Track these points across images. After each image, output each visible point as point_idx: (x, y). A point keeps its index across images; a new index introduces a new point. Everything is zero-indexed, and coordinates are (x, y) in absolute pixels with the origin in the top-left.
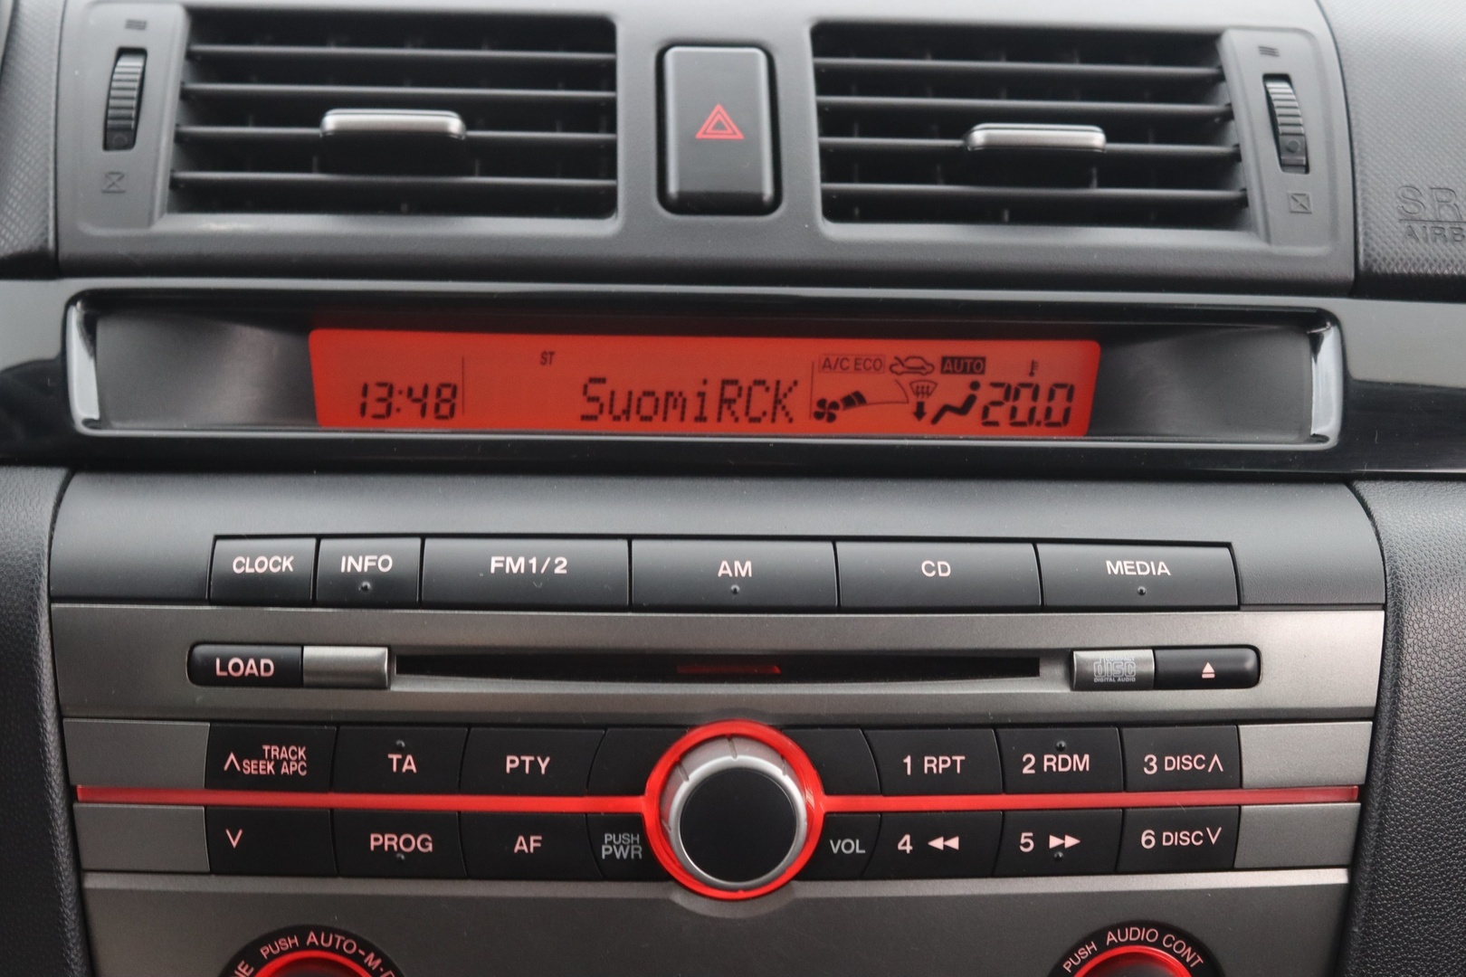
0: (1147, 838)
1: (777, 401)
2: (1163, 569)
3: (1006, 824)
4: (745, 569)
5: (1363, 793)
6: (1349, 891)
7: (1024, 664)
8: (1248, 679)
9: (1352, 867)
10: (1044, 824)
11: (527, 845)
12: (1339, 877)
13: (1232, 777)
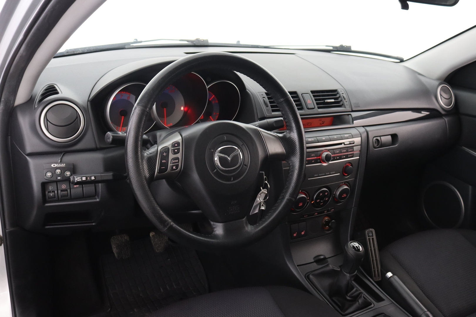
0: (349, 156)
1: (311, 124)
2: (348, 136)
3: (341, 156)
4: (324, 139)
5: (360, 151)
6: (359, 158)
7: (341, 144)
8: (353, 143)
9: (360, 157)
10: (344, 155)
11: (313, 161)
12: (358, 157)
13: (353, 151)
